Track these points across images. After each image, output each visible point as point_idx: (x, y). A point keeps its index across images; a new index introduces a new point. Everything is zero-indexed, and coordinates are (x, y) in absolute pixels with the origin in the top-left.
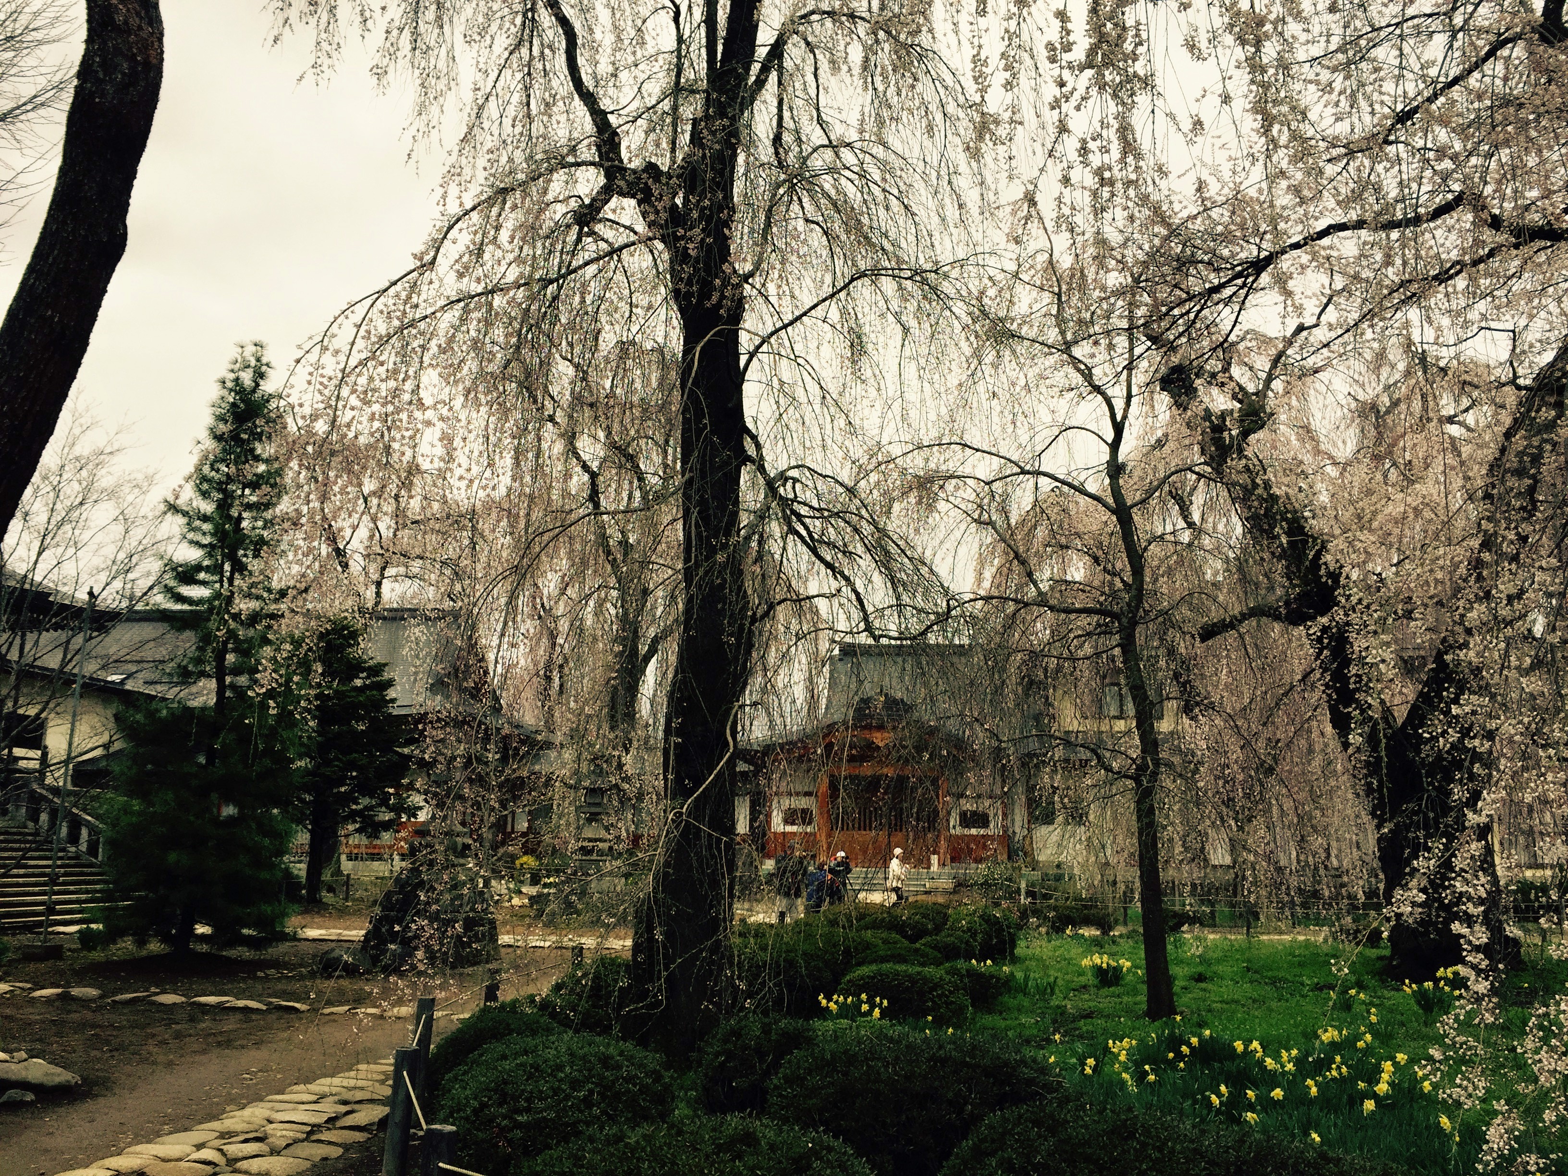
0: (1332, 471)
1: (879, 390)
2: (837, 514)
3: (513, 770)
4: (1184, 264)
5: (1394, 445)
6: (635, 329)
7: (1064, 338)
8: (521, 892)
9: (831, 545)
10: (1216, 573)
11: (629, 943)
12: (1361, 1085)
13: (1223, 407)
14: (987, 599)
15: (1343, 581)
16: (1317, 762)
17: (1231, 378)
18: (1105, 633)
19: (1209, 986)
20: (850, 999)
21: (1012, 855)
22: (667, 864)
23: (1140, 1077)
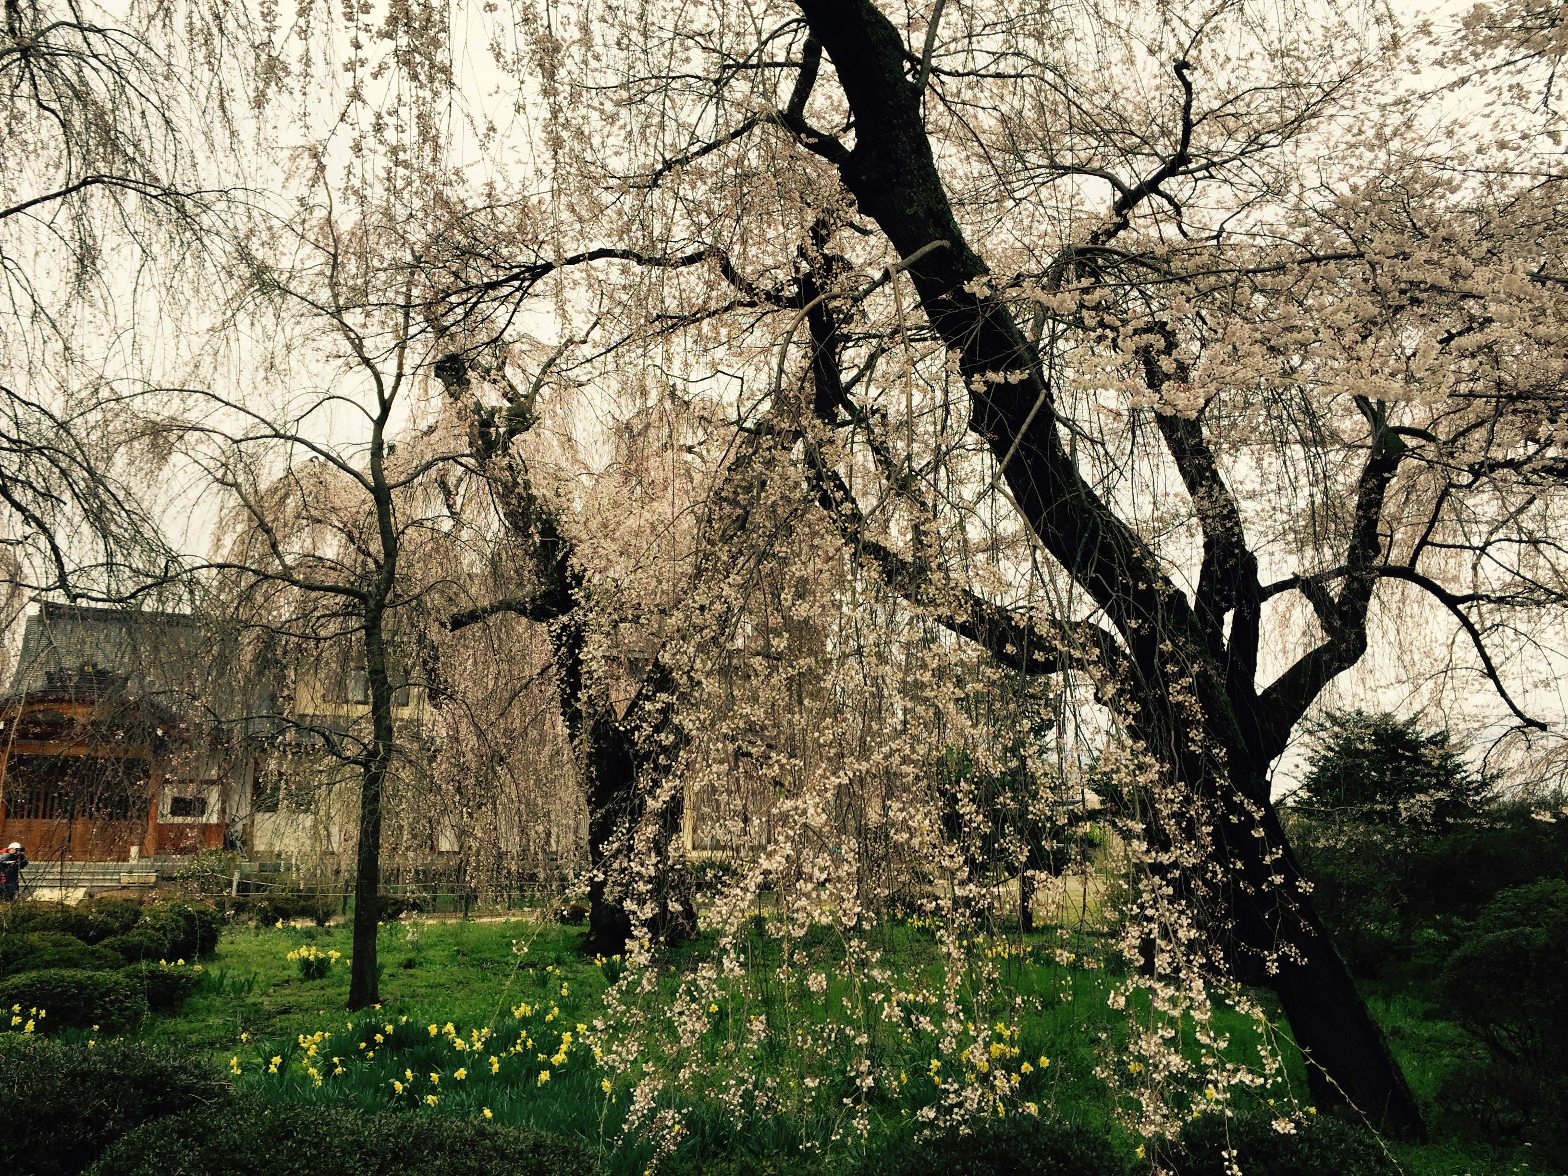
0: (586, 480)
2: (41, 450)
4: (464, 254)
7: (336, 301)
9: (28, 485)
10: (471, 565)
12: (541, 1057)
13: (493, 404)
14: (221, 566)
15: (585, 583)
17: (504, 377)
18: (351, 614)
19: (418, 972)
21: (229, 845)
23: (328, 1071)
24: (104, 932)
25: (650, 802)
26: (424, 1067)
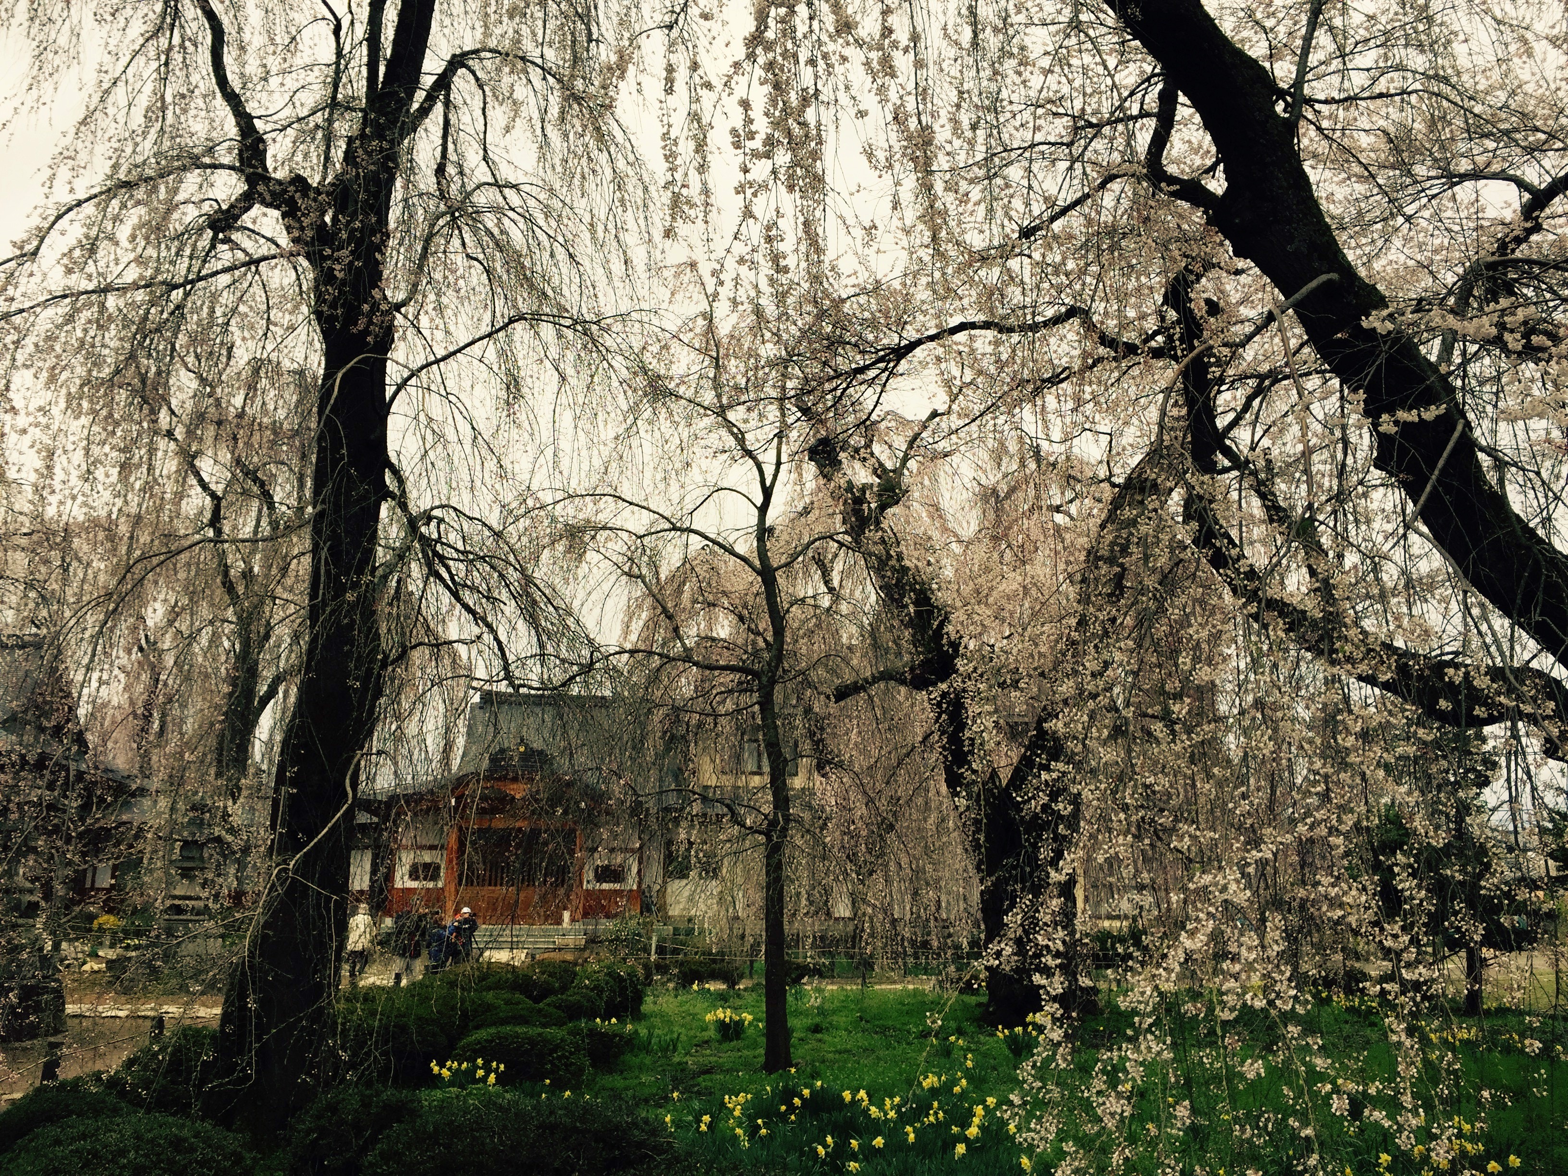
0: (955, 547)
1: (532, 435)
2: (483, 558)
3: (98, 818)
4: (833, 344)
5: (1009, 528)
6: (270, 347)
7: (720, 401)
8: (97, 956)
9: (474, 589)
10: (851, 637)
11: (218, 1011)
12: (955, 1129)
13: (864, 481)
14: (632, 652)
15: (961, 650)
16: (932, 819)
17: (872, 454)
18: (746, 691)
19: (826, 1037)
20: (465, 1065)
21: (646, 908)
22: (266, 925)
23: (753, 1131)
24: (546, 991)
25: (1053, 874)
26: (843, 1132)
